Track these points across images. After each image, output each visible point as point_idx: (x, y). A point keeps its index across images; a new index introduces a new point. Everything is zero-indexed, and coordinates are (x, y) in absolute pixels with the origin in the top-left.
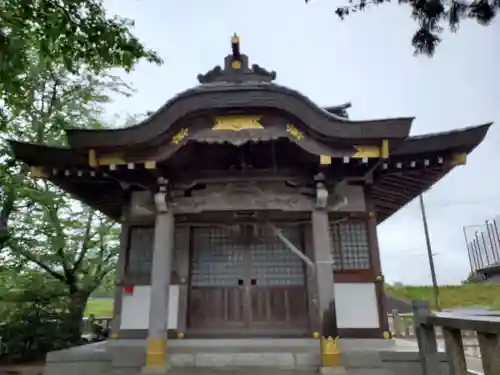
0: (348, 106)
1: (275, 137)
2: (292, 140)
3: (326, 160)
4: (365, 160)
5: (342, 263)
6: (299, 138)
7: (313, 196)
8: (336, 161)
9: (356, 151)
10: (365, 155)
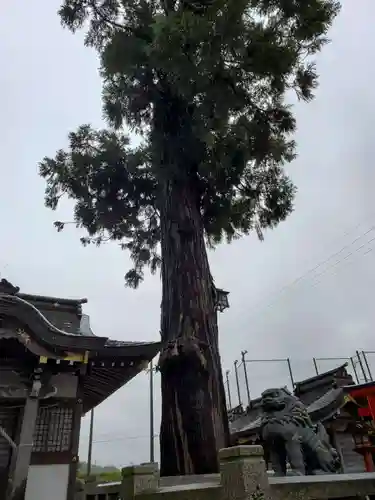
0: (85, 301)
1: (7, 337)
2: (20, 341)
3: (43, 360)
4: (71, 363)
5: (46, 446)
6: (27, 340)
7: (30, 386)
8: (51, 362)
9: (66, 356)
10: (72, 359)
